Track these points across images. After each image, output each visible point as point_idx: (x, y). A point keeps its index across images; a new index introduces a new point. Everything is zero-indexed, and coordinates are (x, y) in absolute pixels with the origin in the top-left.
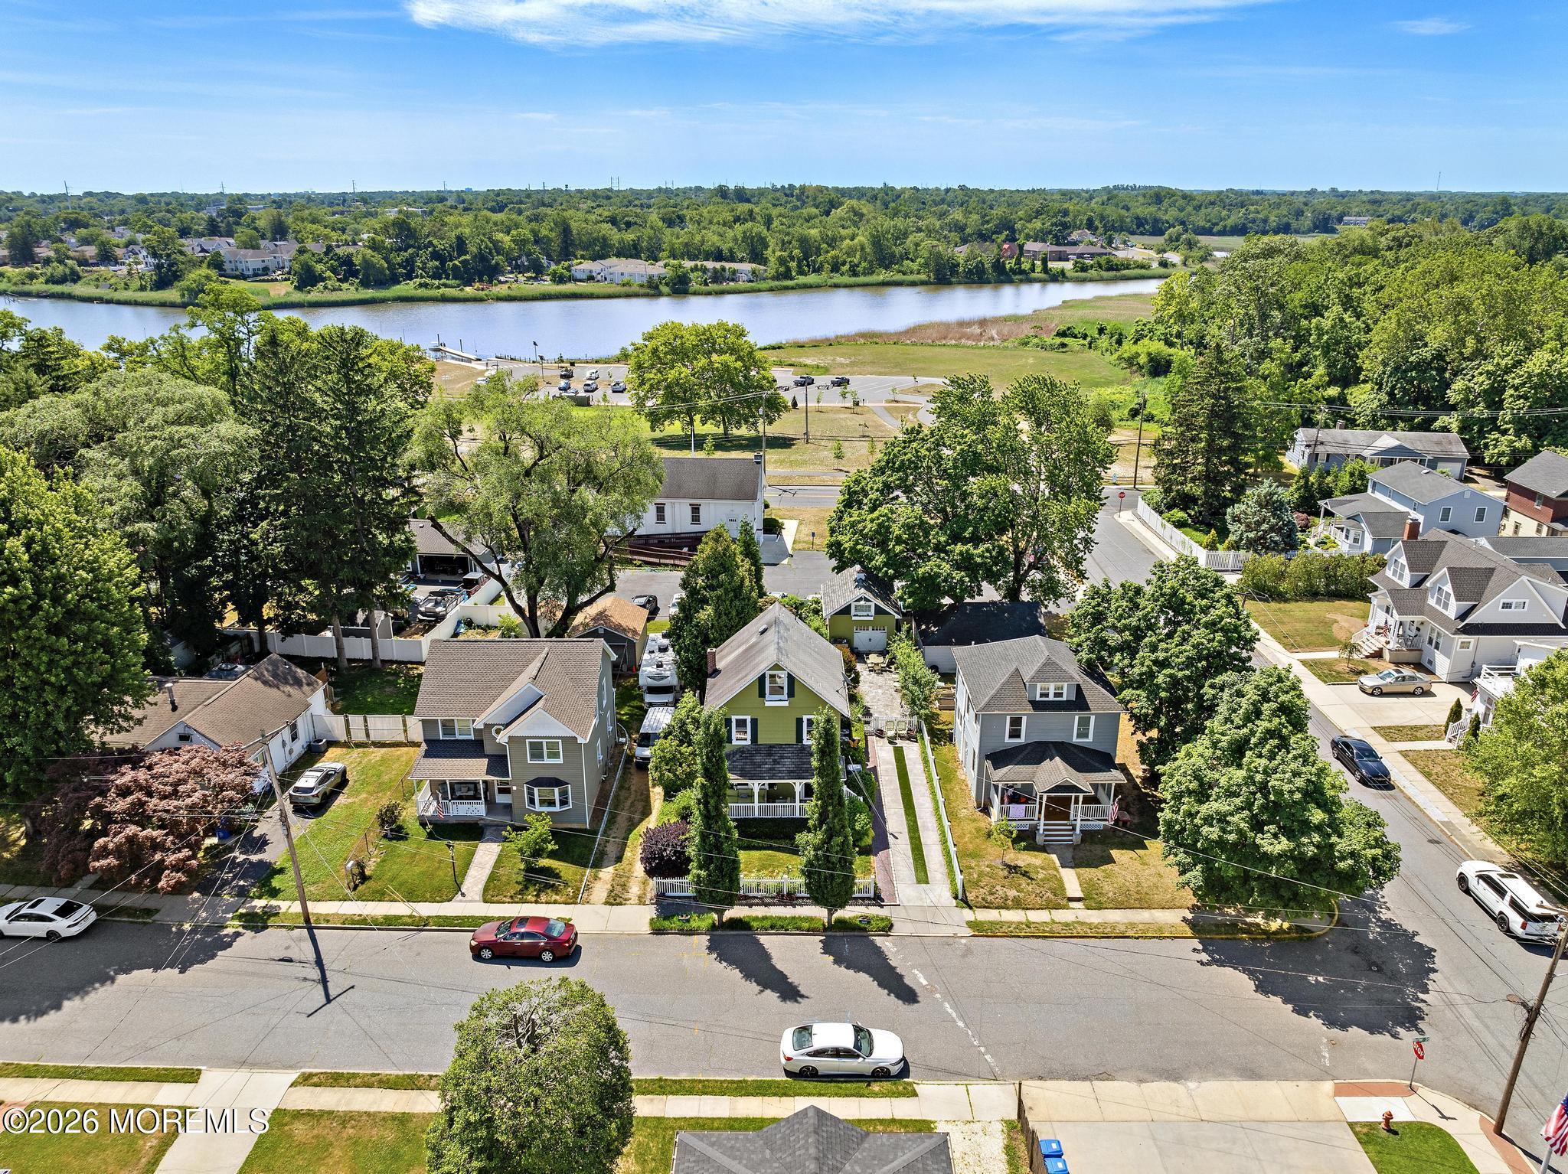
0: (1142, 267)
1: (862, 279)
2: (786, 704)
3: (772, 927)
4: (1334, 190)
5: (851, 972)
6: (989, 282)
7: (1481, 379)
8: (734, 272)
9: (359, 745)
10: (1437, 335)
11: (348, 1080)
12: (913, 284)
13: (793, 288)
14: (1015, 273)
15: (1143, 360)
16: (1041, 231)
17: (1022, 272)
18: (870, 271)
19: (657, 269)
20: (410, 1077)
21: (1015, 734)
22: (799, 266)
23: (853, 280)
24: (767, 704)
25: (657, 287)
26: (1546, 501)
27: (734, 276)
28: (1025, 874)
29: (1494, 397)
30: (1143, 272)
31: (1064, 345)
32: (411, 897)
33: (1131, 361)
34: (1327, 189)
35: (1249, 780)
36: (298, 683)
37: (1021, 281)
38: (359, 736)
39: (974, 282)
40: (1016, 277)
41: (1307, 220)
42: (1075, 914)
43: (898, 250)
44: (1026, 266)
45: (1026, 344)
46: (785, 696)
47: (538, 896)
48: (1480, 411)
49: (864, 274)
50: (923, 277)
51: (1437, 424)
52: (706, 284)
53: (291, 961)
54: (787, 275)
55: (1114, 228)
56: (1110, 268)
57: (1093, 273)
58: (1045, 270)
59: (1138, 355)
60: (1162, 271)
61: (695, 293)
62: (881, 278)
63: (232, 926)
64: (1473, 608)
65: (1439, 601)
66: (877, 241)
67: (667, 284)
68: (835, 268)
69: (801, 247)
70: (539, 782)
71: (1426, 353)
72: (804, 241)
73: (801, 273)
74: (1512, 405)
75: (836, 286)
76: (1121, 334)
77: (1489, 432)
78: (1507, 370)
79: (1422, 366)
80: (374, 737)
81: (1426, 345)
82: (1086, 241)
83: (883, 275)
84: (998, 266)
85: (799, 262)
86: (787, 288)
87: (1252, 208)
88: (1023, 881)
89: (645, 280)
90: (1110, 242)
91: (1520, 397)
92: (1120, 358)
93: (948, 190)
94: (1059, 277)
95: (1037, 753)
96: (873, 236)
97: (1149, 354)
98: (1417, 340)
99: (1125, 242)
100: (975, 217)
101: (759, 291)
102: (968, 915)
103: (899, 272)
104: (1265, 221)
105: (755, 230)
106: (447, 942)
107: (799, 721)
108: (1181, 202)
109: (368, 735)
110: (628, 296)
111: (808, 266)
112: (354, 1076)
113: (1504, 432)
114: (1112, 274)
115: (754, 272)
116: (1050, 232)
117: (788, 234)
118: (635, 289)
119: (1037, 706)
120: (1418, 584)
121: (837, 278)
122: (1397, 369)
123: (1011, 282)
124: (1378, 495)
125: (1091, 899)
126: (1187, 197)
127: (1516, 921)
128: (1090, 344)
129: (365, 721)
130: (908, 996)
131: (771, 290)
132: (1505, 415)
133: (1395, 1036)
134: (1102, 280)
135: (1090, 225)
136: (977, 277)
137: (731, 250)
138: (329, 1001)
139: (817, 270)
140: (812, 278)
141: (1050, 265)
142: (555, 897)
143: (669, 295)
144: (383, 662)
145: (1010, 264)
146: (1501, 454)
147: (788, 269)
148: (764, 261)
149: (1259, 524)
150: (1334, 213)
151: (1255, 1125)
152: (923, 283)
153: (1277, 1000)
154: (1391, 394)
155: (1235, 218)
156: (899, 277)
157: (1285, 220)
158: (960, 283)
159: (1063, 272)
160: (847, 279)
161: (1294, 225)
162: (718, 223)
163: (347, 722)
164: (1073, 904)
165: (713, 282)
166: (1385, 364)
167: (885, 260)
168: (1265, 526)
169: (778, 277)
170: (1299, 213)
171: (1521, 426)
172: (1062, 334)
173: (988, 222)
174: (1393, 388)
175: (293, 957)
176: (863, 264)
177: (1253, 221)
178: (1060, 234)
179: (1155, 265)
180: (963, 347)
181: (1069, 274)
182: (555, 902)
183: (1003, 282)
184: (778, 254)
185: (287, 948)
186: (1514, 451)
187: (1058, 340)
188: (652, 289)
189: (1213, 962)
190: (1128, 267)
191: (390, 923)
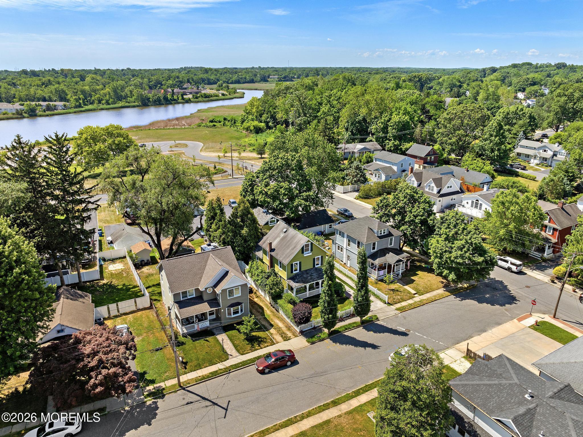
0: (217, 96)
1: (112, 106)
2: (311, 254)
3: (346, 329)
4: (260, 67)
5: (382, 334)
6: (163, 104)
7: (380, 124)
8: (55, 106)
9: (116, 317)
10: (364, 111)
11: (268, 431)
12: (134, 107)
13: (84, 111)
14: (172, 100)
15: (252, 128)
16: (173, 84)
17: (175, 100)
18: (114, 103)
19: (17, 106)
20: (289, 420)
21: (374, 248)
22: (84, 102)
23: (108, 106)
24: (305, 255)
25: (21, 114)
26: (421, 158)
27: (55, 108)
28: (397, 291)
29: (385, 130)
30: (217, 98)
31: (214, 125)
32: (212, 364)
33: (247, 129)
34: (257, 67)
35: (467, 242)
36: (82, 297)
37: (175, 103)
38: (114, 313)
39: (157, 105)
40: (173, 102)
41: (258, 78)
42: (417, 298)
43: (123, 94)
44: (175, 97)
45: (200, 126)
46: (310, 251)
47: (259, 346)
48: (381, 134)
49: (112, 104)
50: (136, 104)
51: (368, 139)
52: (45, 111)
53: (191, 403)
54: (80, 106)
55: (198, 82)
56: (206, 97)
57: (200, 99)
58: (183, 99)
59: (249, 127)
60: (223, 97)
61: (40, 116)
62: (120, 105)
63: (149, 401)
64: (441, 189)
65: (429, 189)
66: (115, 90)
67: (25, 113)
68: (100, 102)
69: (82, 94)
70: (232, 305)
71: (360, 118)
72: (83, 92)
73: (85, 105)
74: (391, 132)
75: (102, 109)
76: (235, 120)
77: (386, 140)
78: (389, 121)
79: (359, 122)
80: (121, 311)
81: (359, 115)
82: (190, 88)
83: (121, 104)
84: (166, 98)
85: (83, 100)
86: (81, 111)
87: (240, 74)
88: (399, 293)
89: (14, 112)
90: (198, 88)
91: (393, 129)
92: (243, 128)
93: (123, 70)
94: (188, 101)
95: (383, 252)
96: (113, 89)
97: (254, 126)
98: (356, 114)
99: (203, 87)
100: (145, 80)
101: (70, 113)
102: (393, 307)
103: (127, 102)
104: (245, 78)
105: (60, 88)
106: (244, 373)
107: (314, 259)
108: (215, 72)
109: (118, 311)
110: (8, 119)
111: (87, 102)
112: (269, 429)
113: (390, 140)
114: (207, 99)
115: (65, 106)
116: (176, 85)
117: (75, 89)
118: (10, 115)
119: (380, 237)
120: (419, 185)
121: (101, 106)
122: (352, 124)
123: (171, 104)
124: (378, 162)
125: (419, 293)
126: (217, 70)
127: (514, 268)
128: (224, 124)
129: (117, 305)
130: (404, 334)
131: (75, 112)
132: (390, 135)
133: (515, 303)
134: (204, 101)
135: (188, 81)
136: (159, 103)
137: (49, 97)
138: (226, 410)
139: (92, 103)
140: (90, 107)
141: (185, 97)
142: (266, 345)
143: (28, 117)
144: (84, 282)
145: (169, 97)
146: (391, 147)
147: (80, 104)
148: (68, 101)
149: (356, 176)
150: (267, 75)
151: (512, 335)
152: (138, 106)
153: (485, 304)
154: (352, 132)
155: (235, 78)
156: (127, 104)
157: (252, 78)
158: (152, 105)
159: (190, 99)
160: (105, 106)
161: (255, 80)
162: (35, 85)
163: (108, 308)
164: (416, 295)
165: (47, 111)
166: (348, 122)
167: (120, 98)
168: (359, 176)
169: (76, 107)
170: (255, 75)
171: (395, 138)
172: (212, 121)
173: (151, 82)
174: (352, 130)
175: (191, 401)
176: (111, 100)
177: (242, 78)
178: (180, 84)
179: (220, 95)
180: (177, 129)
181: (192, 100)
182: (268, 346)
183: (168, 104)
184: (74, 97)
185: (184, 399)
186: (395, 145)
187: (212, 124)
188: (19, 115)
189: (462, 300)
190: (211, 97)
191: (214, 375)
